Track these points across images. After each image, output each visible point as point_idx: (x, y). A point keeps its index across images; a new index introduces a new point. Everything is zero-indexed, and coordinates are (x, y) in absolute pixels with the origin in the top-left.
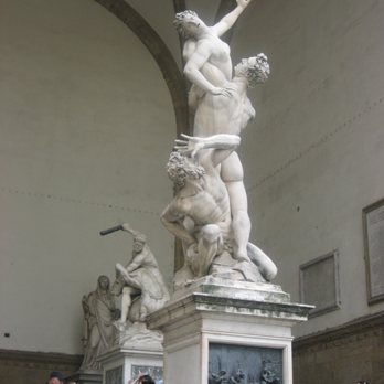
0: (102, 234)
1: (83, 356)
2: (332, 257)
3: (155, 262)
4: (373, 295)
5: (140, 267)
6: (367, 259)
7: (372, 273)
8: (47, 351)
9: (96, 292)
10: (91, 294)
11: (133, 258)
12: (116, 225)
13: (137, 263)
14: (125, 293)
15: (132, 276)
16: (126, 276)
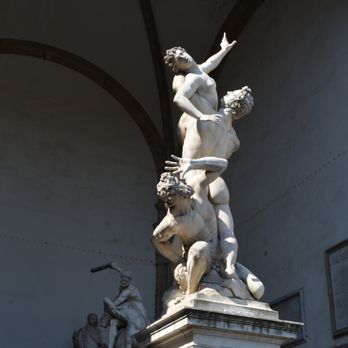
0: (93, 271)
2: (298, 295)
3: (140, 297)
4: (338, 328)
5: (126, 301)
6: (330, 295)
7: (336, 309)
9: (86, 328)
10: (81, 330)
11: (120, 292)
12: (105, 264)
13: (124, 297)
14: (113, 325)
15: (119, 309)
16: (114, 309)
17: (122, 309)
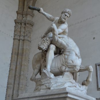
13: (62, 30)
14: (52, 49)
15: (59, 38)
16: (57, 36)
17: (63, 38)
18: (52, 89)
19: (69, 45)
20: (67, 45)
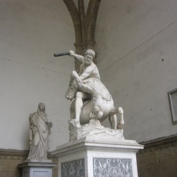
1: (29, 151)
5: (89, 77)
8: (6, 148)
9: (37, 112)
10: (34, 113)
13: (88, 73)
14: (79, 97)
15: (84, 83)
16: (80, 82)
17: (88, 82)
18: (78, 138)
19: (95, 89)
20: (93, 89)
